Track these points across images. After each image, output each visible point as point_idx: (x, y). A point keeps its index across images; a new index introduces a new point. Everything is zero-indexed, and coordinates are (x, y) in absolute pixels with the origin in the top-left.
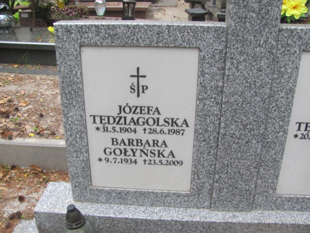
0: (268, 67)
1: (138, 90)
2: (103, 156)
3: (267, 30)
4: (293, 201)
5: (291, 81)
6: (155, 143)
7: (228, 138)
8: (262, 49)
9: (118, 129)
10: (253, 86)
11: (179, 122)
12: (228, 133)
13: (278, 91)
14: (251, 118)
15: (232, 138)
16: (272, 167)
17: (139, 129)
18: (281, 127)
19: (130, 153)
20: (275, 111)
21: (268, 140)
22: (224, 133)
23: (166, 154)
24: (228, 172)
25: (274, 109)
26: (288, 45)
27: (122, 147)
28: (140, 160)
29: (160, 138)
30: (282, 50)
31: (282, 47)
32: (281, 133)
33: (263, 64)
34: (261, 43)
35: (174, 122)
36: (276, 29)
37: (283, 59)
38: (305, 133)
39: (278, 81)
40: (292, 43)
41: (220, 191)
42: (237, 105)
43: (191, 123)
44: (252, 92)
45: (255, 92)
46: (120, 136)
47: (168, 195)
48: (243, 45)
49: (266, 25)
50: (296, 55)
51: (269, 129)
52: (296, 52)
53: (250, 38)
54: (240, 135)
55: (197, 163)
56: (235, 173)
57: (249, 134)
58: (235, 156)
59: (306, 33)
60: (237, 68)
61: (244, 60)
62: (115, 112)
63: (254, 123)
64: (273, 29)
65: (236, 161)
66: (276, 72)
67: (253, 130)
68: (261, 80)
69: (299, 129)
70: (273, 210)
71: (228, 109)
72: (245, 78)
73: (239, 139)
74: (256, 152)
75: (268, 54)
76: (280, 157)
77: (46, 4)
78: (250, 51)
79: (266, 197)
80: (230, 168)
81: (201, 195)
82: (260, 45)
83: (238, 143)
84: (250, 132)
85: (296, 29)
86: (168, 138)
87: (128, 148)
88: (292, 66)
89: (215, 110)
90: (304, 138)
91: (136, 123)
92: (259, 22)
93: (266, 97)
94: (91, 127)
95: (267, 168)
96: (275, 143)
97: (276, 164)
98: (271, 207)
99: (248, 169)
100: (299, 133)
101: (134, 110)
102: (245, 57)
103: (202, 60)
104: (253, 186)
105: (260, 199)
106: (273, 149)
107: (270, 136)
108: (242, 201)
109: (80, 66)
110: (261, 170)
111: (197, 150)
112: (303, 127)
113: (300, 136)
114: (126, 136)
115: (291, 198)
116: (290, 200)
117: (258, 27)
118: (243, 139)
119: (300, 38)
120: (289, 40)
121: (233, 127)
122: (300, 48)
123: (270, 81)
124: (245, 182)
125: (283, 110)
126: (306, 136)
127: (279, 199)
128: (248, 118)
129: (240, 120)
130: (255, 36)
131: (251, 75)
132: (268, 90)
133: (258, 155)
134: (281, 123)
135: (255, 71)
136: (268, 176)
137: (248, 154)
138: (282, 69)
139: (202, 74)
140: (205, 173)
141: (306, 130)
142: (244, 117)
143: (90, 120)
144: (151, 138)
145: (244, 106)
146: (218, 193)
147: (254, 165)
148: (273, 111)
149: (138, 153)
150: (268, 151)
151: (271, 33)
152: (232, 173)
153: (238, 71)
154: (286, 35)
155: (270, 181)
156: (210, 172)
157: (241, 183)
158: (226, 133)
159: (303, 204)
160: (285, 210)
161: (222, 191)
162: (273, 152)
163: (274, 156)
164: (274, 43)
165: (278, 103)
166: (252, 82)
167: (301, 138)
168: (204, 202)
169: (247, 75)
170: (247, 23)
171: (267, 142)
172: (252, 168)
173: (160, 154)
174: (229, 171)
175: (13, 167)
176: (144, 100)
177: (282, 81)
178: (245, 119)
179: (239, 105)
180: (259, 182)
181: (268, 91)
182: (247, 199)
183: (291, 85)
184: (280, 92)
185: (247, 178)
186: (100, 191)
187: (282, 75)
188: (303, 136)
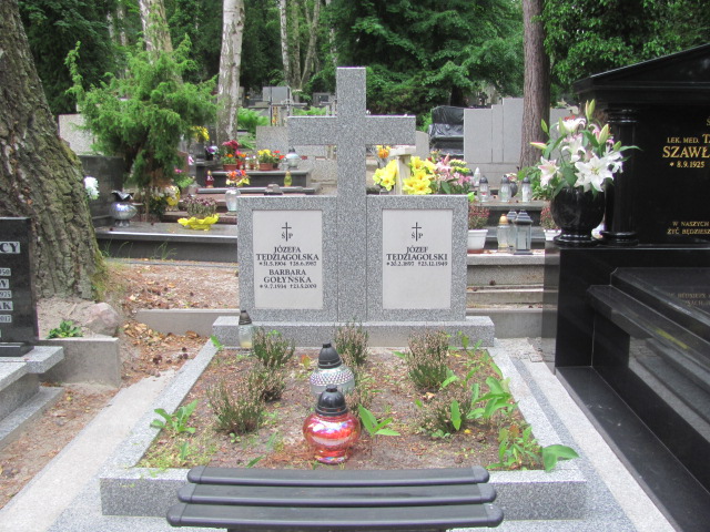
0: (362, 219)
1: (287, 236)
2: (263, 283)
3: (359, 198)
4: (395, 312)
5: (378, 227)
6: (298, 272)
7: (344, 265)
8: (358, 208)
9: (274, 262)
10: (355, 231)
11: (313, 257)
14: (356, 251)
15: (346, 265)
16: (376, 286)
17: (288, 262)
18: (377, 257)
19: (281, 280)
21: (370, 266)
23: (305, 279)
24: (346, 290)
26: (373, 206)
27: (276, 276)
28: (288, 285)
29: (301, 268)
30: (370, 209)
31: (370, 207)
32: (378, 262)
33: (359, 217)
34: (357, 205)
35: (309, 257)
37: (371, 214)
38: (394, 261)
39: (370, 227)
40: (375, 205)
41: (342, 305)
43: (320, 257)
45: (356, 234)
46: (275, 268)
47: (307, 311)
49: (358, 195)
50: (378, 211)
51: (369, 259)
53: (349, 202)
54: (351, 263)
55: (326, 285)
56: (351, 291)
57: (357, 262)
58: (349, 278)
59: (382, 199)
60: (344, 220)
61: (348, 216)
62: (272, 252)
63: (358, 255)
64: (362, 197)
65: (351, 281)
66: (369, 222)
67: (359, 259)
68: (359, 227)
69: (389, 259)
70: (382, 321)
71: (341, 246)
72: (350, 226)
73: (350, 265)
74: (362, 275)
75: (361, 211)
76: (380, 278)
77: (162, 195)
78: (350, 210)
79: (376, 310)
80: (347, 287)
81: (330, 310)
83: (350, 268)
85: (376, 197)
86: (306, 268)
87: (280, 277)
88: (377, 218)
89: (334, 246)
91: (285, 258)
92: (354, 193)
93: (363, 237)
94: (256, 262)
95: (372, 287)
96: (375, 269)
97: (378, 283)
98: (380, 319)
99: (359, 287)
100: (389, 261)
101: (284, 249)
102: (348, 213)
103: (324, 216)
104: (364, 301)
105: (371, 312)
106: (374, 273)
107: (371, 264)
108: (359, 314)
109: (251, 221)
110: (369, 288)
111: (325, 276)
112: (391, 257)
113: (390, 264)
114: (279, 268)
115: (393, 310)
117: (354, 196)
118: (353, 266)
119: (379, 202)
120: (373, 203)
121: (346, 258)
122: (380, 207)
123: (365, 227)
124: (358, 297)
125: (376, 246)
126: (395, 264)
127: (385, 311)
128: (354, 251)
129: (349, 253)
130: (352, 202)
131: (353, 224)
133: (364, 277)
134: (377, 255)
135: (355, 222)
136: (374, 294)
137: (358, 276)
138: (372, 220)
139: (324, 225)
140: (331, 292)
141: (393, 259)
142: (351, 251)
143: (256, 257)
144: (295, 268)
145: (351, 243)
146: (341, 307)
147: (363, 285)
148: (370, 247)
149: (287, 280)
150: (371, 275)
151: (361, 199)
152: (349, 291)
153: (345, 222)
154: (371, 200)
155: (376, 297)
156: (335, 291)
157: (356, 298)
158: (342, 262)
159: (403, 315)
160: (391, 321)
161: (344, 305)
162: (375, 275)
163: (376, 278)
164: (364, 205)
165: (372, 241)
166: (354, 229)
168: (333, 317)
169: (350, 224)
170: (347, 194)
171: (370, 268)
173: (301, 280)
175: (169, 334)
176: (290, 243)
177: (373, 227)
179: (348, 243)
180: (368, 298)
181: (364, 234)
182: (362, 311)
183: (378, 230)
184: (372, 234)
185: (359, 294)
186: (260, 311)
187: (372, 224)
188: (393, 264)
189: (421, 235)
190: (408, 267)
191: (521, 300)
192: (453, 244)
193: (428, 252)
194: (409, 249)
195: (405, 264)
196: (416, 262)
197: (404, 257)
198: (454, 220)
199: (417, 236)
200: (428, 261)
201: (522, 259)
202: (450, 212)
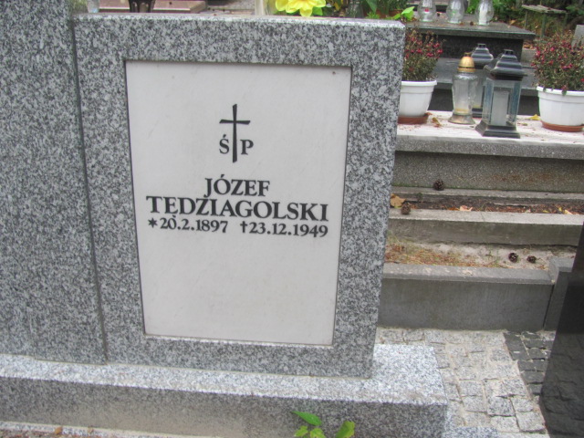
0: (63, 91)
3: (46, 22)
4: (179, 349)
5: (115, 117)
7: (25, 223)
8: (45, 57)
10: (45, 127)
12: (22, 214)
13: (95, 136)
14: (56, 186)
15: (33, 222)
16: (121, 280)
18: (117, 204)
20: (99, 173)
21: (101, 229)
22: (15, 213)
24: (41, 287)
25: (96, 170)
26: (95, 50)
30: (86, 59)
31: (85, 53)
32: (121, 217)
33: (52, 85)
34: (41, 47)
36: (63, 20)
37: (91, 76)
38: (168, 216)
39: (92, 117)
40: (101, 46)
41: (38, 322)
42: (26, 161)
44: (46, 137)
45: (50, 137)
48: (10, 50)
49: (42, 12)
50: (112, 68)
51: (97, 208)
52: (111, 63)
53: (18, 37)
54: (45, 217)
56: (55, 289)
57: (60, 217)
58: (45, 257)
59: (121, 28)
60: (9, 93)
61: (19, 78)
63: (63, 196)
64: (56, 20)
65: (51, 266)
66: (85, 101)
67: (65, 209)
68: (57, 116)
69: (155, 210)
70: (147, 363)
71: (11, 170)
72: (28, 113)
73: (44, 224)
74: (81, 250)
75: (57, 67)
76: (129, 261)
78: (24, 61)
79: (128, 338)
80: (43, 279)
81: (13, 330)
82: (39, 51)
83: (44, 232)
84: (59, 212)
85: (102, 20)
88: (109, 89)
90: (169, 225)
92: (28, 7)
93: (71, 146)
95: (113, 283)
96: (114, 235)
97: (129, 275)
98: (142, 358)
99: (75, 281)
100: (156, 217)
102: (19, 73)
104: (94, 315)
105: (116, 342)
106: (114, 247)
107: (102, 221)
108: (83, 344)
110: (103, 286)
112: (161, 205)
113: (160, 223)
115: (173, 342)
116: (172, 345)
117: (28, 18)
118: (51, 226)
119: (113, 36)
120: (95, 40)
121: (28, 202)
122: (117, 55)
123: (73, 117)
124: (77, 307)
125: (113, 171)
126: (172, 224)
127: (152, 344)
128: (50, 186)
129: (36, 191)
130: (27, 34)
131: (36, 106)
132: (73, 134)
133: (86, 255)
134: (116, 197)
135: (42, 99)
136: (119, 299)
137: (68, 254)
138: (94, 95)
140: (7, 287)
141: (168, 211)
142: (41, 185)
145: (38, 163)
146: (36, 325)
147: (85, 276)
148: (95, 174)
150: (105, 251)
151: (55, 28)
152: (50, 289)
153: (12, 98)
154: (87, 31)
155: (125, 307)
156: (17, 287)
157: (70, 308)
158: (18, 213)
159: (200, 355)
160: (170, 364)
161: (42, 322)
162: (116, 252)
163: (119, 260)
164: (65, 47)
165: (100, 158)
166: (41, 120)
167: (162, 227)
168: (22, 344)
169: (30, 107)
170: (8, 10)
171: (100, 233)
172: (82, 280)
174: (44, 284)
177: (99, 116)
178: (45, 187)
179: (29, 161)
180: (106, 309)
181: (73, 136)
182: (90, 340)
183: (117, 126)
184: (99, 138)
185: (78, 299)
187: (95, 105)
188: (167, 225)
189: (249, 144)
190: (209, 236)
191: (496, 239)
192: (348, 177)
193: (270, 196)
194: (211, 186)
195: (202, 226)
196: (235, 222)
197: (198, 206)
198: (353, 101)
199: (235, 148)
200: (269, 222)
201: (497, 146)
202: (343, 78)
